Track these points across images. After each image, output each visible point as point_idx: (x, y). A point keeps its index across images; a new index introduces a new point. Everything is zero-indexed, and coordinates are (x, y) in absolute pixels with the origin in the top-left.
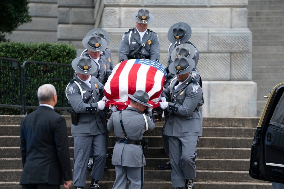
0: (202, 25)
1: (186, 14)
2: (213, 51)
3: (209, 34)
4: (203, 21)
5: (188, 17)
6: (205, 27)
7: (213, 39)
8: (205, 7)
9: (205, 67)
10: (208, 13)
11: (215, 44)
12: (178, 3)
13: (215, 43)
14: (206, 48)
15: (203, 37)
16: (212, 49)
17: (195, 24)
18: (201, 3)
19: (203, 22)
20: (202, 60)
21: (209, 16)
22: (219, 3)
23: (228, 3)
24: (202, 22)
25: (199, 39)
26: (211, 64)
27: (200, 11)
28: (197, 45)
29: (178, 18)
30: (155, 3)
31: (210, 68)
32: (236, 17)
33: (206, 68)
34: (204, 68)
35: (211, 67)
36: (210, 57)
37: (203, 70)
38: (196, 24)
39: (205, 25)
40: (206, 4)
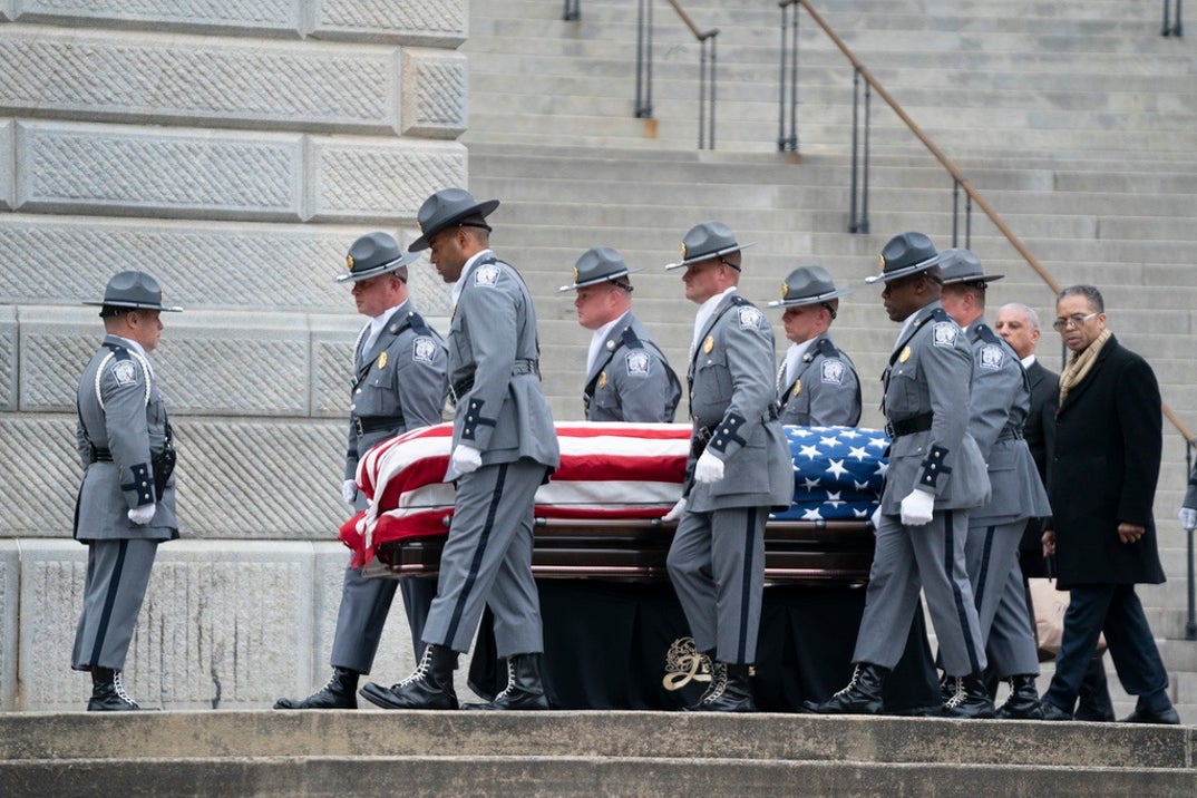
0: (281, 300)
1: (211, 250)
2: (329, 414)
3: (311, 335)
4: (285, 282)
5: (221, 260)
6: (293, 308)
7: (331, 359)
8: (292, 219)
9: (298, 479)
10: (307, 249)
11: (338, 384)
12: (173, 197)
13: (339, 379)
14: (304, 399)
15: (287, 350)
16: (326, 405)
17: (250, 295)
18: (275, 205)
19: (284, 287)
20: (285, 453)
21: (307, 259)
22: (347, 207)
23: (389, 211)
24: (277, 286)
25: (272, 361)
26: (325, 470)
27: (271, 240)
28: (264, 384)
29: (177, 264)
30: (72, 197)
31: (317, 486)
32: (420, 271)
33: (303, 484)
34: (293, 487)
35: (324, 481)
36: (317, 437)
37: (288, 493)
38: (255, 294)
39: (294, 300)
40: (295, 208)
